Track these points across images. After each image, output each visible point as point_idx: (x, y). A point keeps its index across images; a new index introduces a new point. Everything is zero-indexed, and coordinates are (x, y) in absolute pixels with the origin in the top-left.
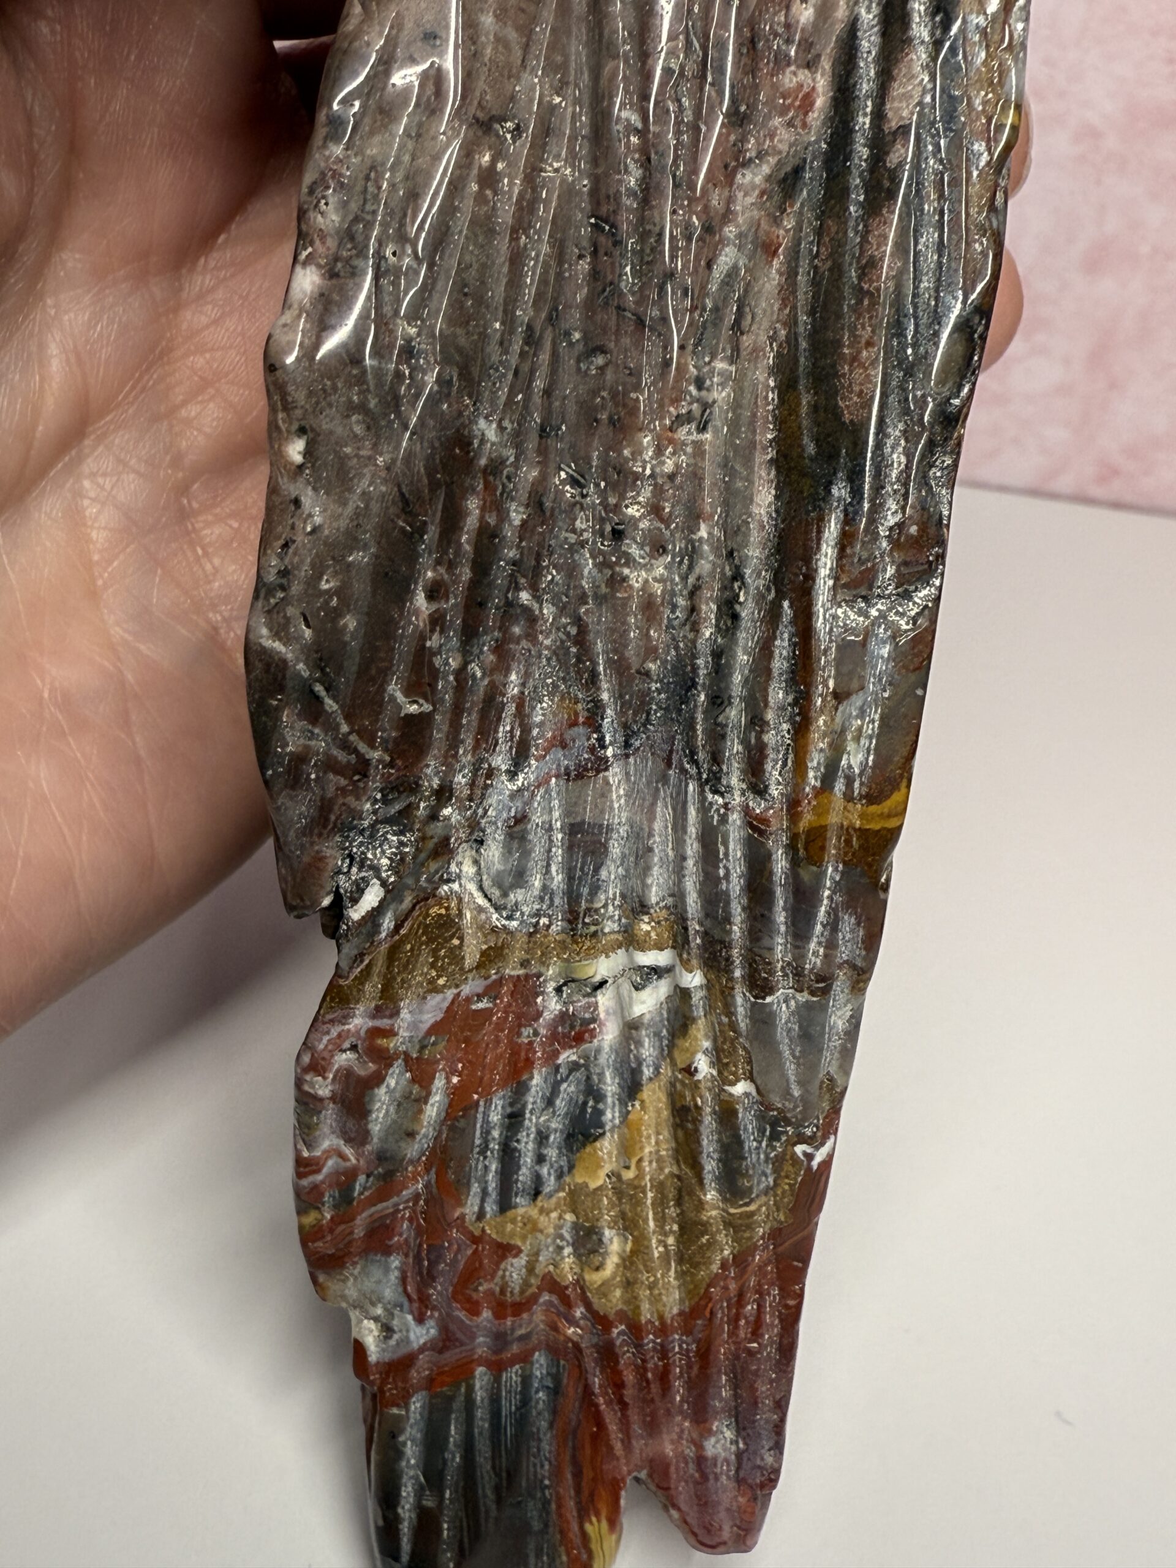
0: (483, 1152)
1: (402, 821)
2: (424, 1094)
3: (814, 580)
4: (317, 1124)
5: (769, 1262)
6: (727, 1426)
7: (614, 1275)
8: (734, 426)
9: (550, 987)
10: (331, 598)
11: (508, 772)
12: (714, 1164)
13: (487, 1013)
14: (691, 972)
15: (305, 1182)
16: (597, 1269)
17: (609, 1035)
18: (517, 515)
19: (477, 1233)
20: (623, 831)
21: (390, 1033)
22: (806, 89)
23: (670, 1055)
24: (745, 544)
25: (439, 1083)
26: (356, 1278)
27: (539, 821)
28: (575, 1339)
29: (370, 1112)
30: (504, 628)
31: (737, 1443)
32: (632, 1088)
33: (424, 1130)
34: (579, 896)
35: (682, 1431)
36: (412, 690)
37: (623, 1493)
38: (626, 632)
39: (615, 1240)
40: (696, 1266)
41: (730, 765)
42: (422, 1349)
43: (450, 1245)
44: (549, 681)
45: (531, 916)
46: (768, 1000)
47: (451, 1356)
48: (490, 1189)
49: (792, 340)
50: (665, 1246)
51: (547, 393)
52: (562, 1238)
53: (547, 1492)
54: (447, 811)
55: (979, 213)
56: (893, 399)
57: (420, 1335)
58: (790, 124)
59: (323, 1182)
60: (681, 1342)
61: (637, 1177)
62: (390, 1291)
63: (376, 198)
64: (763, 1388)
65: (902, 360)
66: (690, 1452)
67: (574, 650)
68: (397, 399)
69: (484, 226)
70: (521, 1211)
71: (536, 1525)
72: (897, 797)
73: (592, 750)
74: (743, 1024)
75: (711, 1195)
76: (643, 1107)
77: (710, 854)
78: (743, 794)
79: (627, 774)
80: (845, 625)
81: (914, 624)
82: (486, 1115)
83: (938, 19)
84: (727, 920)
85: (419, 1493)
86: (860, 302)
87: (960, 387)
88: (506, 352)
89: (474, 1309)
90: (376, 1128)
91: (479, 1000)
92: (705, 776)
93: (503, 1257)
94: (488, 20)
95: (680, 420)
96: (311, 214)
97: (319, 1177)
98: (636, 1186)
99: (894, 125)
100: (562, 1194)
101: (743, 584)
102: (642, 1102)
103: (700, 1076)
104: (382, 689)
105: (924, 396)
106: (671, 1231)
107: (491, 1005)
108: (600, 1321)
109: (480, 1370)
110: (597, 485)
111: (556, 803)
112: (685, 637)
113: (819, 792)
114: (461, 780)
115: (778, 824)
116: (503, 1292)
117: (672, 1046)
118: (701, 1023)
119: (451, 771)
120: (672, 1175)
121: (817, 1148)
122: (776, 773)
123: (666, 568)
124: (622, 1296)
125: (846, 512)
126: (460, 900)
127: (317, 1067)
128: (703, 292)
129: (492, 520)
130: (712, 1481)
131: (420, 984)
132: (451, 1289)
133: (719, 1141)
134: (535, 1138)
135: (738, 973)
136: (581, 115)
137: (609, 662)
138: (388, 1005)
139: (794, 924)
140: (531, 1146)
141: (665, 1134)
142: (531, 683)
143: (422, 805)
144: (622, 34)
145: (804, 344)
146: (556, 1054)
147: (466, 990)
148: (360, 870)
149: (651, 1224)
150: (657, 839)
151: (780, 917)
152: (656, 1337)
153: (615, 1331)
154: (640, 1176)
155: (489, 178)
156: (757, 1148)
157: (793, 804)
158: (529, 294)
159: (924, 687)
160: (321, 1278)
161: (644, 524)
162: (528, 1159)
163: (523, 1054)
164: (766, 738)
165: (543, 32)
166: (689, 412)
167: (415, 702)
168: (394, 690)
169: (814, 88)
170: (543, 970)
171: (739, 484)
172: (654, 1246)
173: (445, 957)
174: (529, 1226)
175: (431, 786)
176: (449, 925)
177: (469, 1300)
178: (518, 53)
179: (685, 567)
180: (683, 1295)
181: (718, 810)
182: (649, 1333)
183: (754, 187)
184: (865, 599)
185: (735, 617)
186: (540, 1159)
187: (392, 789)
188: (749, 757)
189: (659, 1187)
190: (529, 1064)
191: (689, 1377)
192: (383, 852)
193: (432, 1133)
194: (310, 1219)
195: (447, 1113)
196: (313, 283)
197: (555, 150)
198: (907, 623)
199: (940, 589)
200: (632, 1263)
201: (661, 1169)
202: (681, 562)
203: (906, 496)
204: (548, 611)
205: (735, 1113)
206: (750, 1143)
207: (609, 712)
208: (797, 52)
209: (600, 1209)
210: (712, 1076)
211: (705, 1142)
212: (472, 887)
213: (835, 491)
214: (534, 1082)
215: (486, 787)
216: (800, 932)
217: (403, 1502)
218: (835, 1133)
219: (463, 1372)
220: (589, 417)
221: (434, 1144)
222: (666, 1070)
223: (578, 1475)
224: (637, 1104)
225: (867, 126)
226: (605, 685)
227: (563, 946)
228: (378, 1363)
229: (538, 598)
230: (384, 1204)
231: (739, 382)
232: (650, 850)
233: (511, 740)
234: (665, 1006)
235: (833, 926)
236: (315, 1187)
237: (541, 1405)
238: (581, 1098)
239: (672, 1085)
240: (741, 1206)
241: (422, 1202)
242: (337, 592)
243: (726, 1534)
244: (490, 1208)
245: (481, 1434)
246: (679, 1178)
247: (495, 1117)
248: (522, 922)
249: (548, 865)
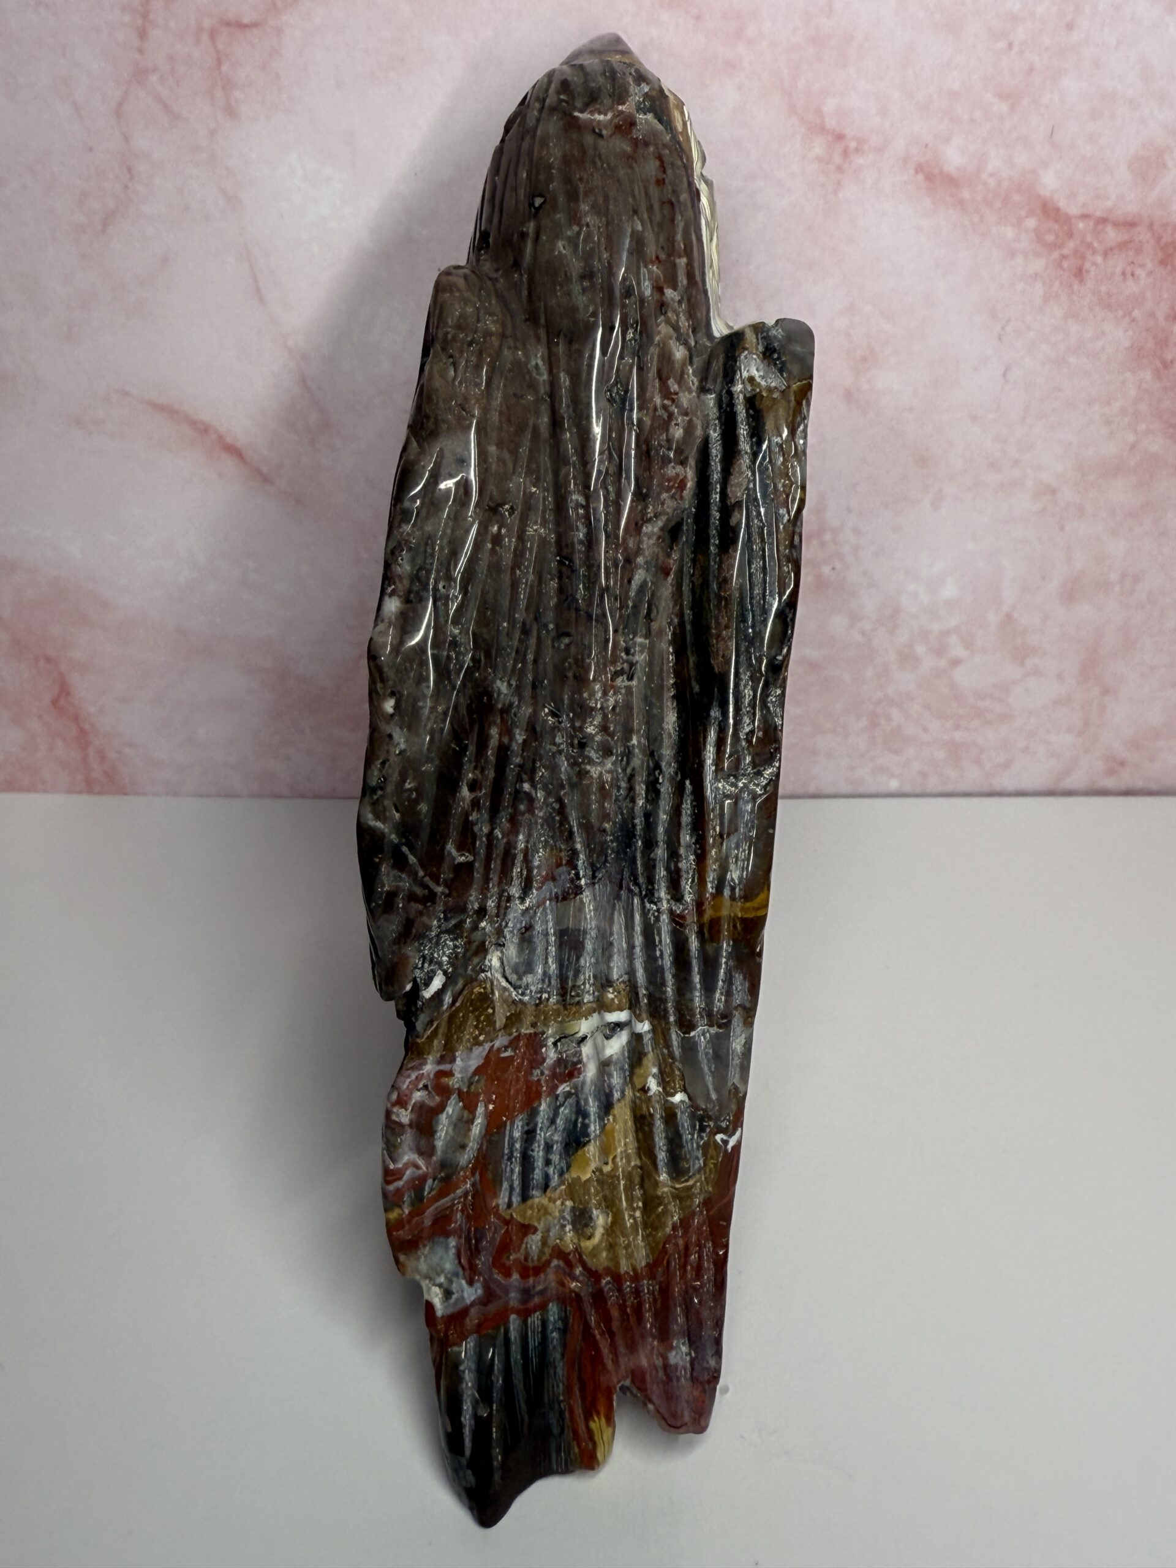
0: (510, 1159)
1: (456, 931)
2: (471, 1117)
3: (703, 767)
4: (400, 1144)
5: (704, 1223)
6: (683, 1344)
7: (601, 1242)
8: (650, 676)
9: (551, 1041)
10: (412, 793)
11: (520, 898)
12: (663, 1154)
13: (510, 1059)
14: (642, 1022)
15: (391, 1187)
16: (589, 1238)
17: (590, 1071)
18: (520, 737)
19: (508, 1217)
20: (593, 933)
21: (450, 1074)
22: (681, 477)
23: (631, 1081)
24: (661, 747)
25: (480, 1110)
26: (426, 1257)
27: (540, 929)
28: (577, 1290)
29: (436, 1132)
30: (515, 807)
31: (690, 1354)
32: (607, 1107)
33: (471, 1144)
34: (567, 978)
35: (653, 1348)
36: (460, 848)
37: (615, 1397)
38: (589, 805)
39: (601, 1217)
40: (656, 1229)
41: (659, 885)
42: (473, 1304)
43: (490, 1227)
44: (543, 839)
45: (536, 992)
46: (692, 1034)
47: (492, 1308)
48: (515, 1185)
49: (682, 624)
50: (635, 1219)
51: (535, 661)
52: (564, 1218)
53: (562, 1406)
54: (483, 924)
55: (785, 549)
56: (742, 658)
57: (470, 1293)
58: (673, 497)
59: (403, 1186)
60: (648, 1284)
61: (612, 1170)
62: (449, 1265)
63: (432, 555)
64: (705, 1313)
65: (746, 636)
66: (659, 1362)
67: (557, 818)
68: (449, 672)
69: (495, 568)
70: (536, 1200)
71: (556, 1430)
72: (762, 896)
73: (572, 881)
74: (677, 1052)
75: (663, 1177)
76: (614, 1120)
77: (650, 943)
78: (668, 902)
79: (594, 896)
80: (724, 793)
81: (765, 790)
82: (511, 1131)
83: (754, 440)
84: (663, 984)
85: (475, 1405)
86: (720, 603)
87: (781, 649)
88: (511, 639)
89: (508, 1274)
90: (439, 1144)
91: (506, 1051)
92: (644, 893)
93: (525, 1234)
94: (492, 449)
95: (616, 674)
96: (393, 566)
97: (400, 1184)
98: (613, 1175)
99: (733, 501)
100: (563, 1187)
101: (661, 772)
102: (614, 1116)
103: (651, 1093)
104: (443, 848)
105: (760, 655)
106: (638, 1207)
107: (513, 1054)
108: (593, 1275)
109: (513, 1317)
110: (568, 715)
111: (550, 917)
112: (626, 806)
113: (714, 896)
114: (491, 904)
115: (691, 919)
116: (526, 1259)
117: (632, 1074)
118: (651, 1056)
119: (485, 898)
120: (636, 1166)
121: (730, 1136)
122: (688, 887)
123: (612, 764)
124: (607, 1256)
125: (719, 725)
126: (492, 983)
127: (401, 1103)
128: (627, 597)
129: (506, 740)
130: (675, 1381)
131: (469, 1040)
132: (491, 1260)
133: (667, 1137)
134: (544, 1148)
135: (672, 1019)
136: (548, 496)
137: (580, 825)
138: (447, 1055)
139: (704, 981)
140: (541, 1153)
141: (631, 1138)
142: (532, 841)
143: (468, 920)
144: (571, 451)
145: (688, 627)
146: (556, 1087)
147: (497, 1044)
148: (430, 965)
149: (624, 1203)
150: (616, 936)
151: (697, 979)
152: (632, 1283)
153: (604, 1282)
154: (615, 1168)
155: (497, 540)
156: (692, 1139)
157: (699, 904)
158: (522, 605)
159: (774, 827)
160: (402, 1258)
161: (598, 738)
162: (539, 1163)
163: (534, 1089)
164: (680, 865)
165: (524, 451)
166: (622, 668)
167: (464, 855)
168: (451, 848)
169: (685, 477)
170: (545, 1030)
171: (655, 711)
172: (627, 1218)
173: (484, 1021)
174: (542, 1212)
175: (473, 908)
176: (485, 999)
177: (504, 1265)
178: (510, 466)
179: (624, 763)
180: (648, 1251)
181: (653, 914)
182: (626, 1281)
183: (653, 533)
184: (735, 777)
185: (658, 793)
186: (548, 1162)
187: (450, 911)
188: (671, 878)
189: (629, 1177)
190: (539, 1096)
191: (655, 1310)
192: (444, 953)
193: (476, 1146)
194: (394, 1215)
195: (486, 1130)
196: (396, 606)
197: (534, 518)
198: (761, 790)
199: (779, 768)
200: (613, 1231)
201: (629, 1162)
202: (622, 760)
203: (754, 715)
204: (540, 795)
205: (675, 1115)
206: (687, 1137)
207: (581, 856)
208: (674, 455)
209: (589, 1195)
210: (659, 1092)
211: (657, 1139)
212: (499, 976)
213: (712, 713)
214: (542, 1108)
215: (507, 908)
216: (709, 988)
217: (464, 1413)
218: (742, 1126)
219: (502, 1317)
220: (561, 675)
221: (478, 1153)
222: (629, 1093)
223: (582, 1389)
224: (611, 1118)
225: (718, 500)
226: (578, 839)
227: (557, 1013)
228: (443, 1317)
229: (533, 785)
230: (445, 1199)
231: (651, 650)
232: (611, 944)
233: (521, 877)
234: (626, 1049)
235: (729, 981)
236: (398, 1190)
237: (555, 1342)
238: (573, 1118)
239: (634, 1102)
240: (683, 1182)
241: (470, 1198)
242: (416, 789)
243: (687, 1418)
244: (516, 1199)
245: (516, 1362)
246: (641, 1168)
247: (517, 1134)
248: (531, 997)
249: (547, 958)
